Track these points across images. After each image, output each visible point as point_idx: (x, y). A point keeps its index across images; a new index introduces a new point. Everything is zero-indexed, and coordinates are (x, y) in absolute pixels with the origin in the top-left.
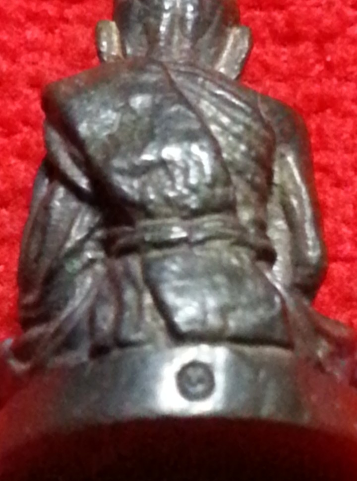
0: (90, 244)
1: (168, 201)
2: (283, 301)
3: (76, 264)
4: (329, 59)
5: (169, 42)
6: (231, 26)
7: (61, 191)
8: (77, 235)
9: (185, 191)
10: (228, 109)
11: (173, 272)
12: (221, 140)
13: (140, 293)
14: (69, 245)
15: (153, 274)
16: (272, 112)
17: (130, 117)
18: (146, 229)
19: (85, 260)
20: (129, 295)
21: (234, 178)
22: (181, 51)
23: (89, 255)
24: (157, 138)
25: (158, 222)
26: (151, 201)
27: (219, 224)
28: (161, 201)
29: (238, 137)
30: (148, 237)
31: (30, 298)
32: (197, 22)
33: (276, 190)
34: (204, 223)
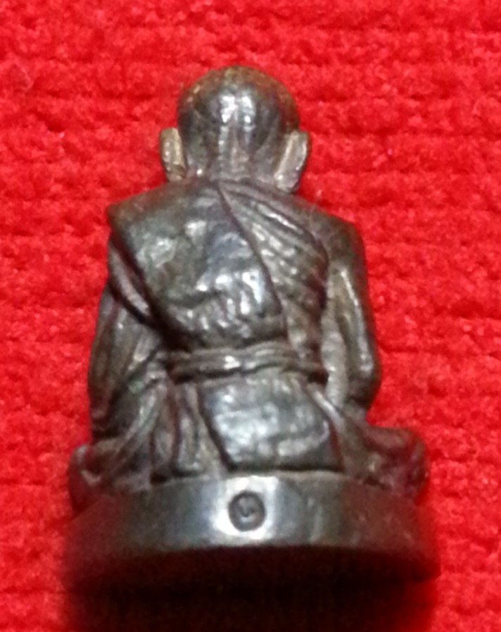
0: (152, 365)
1: (221, 331)
2: (332, 427)
3: (139, 385)
4: (390, 152)
5: (228, 155)
6: (290, 133)
7: (124, 314)
8: (139, 358)
9: (237, 322)
10: (280, 233)
11: (226, 403)
12: (272, 266)
13: (195, 424)
14: (131, 368)
15: (207, 405)
16: (325, 230)
17: (184, 245)
18: (200, 359)
19: (147, 381)
20: (186, 423)
21: (285, 303)
22: (240, 165)
23: (153, 376)
24: (210, 269)
25: (213, 351)
26: (205, 332)
27: (271, 352)
28: (215, 332)
29: (289, 261)
30: (203, 367)
31: (100, 413)
32: (254, 134)
33: (330, 305)
34: (254, 352)
